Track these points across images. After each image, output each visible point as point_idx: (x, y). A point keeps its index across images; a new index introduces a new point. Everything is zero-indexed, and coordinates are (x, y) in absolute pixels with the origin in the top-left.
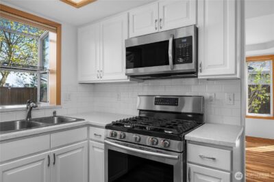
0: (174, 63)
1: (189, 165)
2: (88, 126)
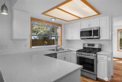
0: (94, 36)
1: (98, 59)
2: (71, 51)
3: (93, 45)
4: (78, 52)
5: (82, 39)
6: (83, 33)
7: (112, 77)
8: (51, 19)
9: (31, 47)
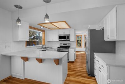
0: (67, 39)
2: (53, 48)
3: (66, 44)
4: (58, 49)
5: (60, 41)
6: (60, 37)
7: (75, 60)
8: (41, 27)
9: (26, 47)
